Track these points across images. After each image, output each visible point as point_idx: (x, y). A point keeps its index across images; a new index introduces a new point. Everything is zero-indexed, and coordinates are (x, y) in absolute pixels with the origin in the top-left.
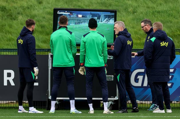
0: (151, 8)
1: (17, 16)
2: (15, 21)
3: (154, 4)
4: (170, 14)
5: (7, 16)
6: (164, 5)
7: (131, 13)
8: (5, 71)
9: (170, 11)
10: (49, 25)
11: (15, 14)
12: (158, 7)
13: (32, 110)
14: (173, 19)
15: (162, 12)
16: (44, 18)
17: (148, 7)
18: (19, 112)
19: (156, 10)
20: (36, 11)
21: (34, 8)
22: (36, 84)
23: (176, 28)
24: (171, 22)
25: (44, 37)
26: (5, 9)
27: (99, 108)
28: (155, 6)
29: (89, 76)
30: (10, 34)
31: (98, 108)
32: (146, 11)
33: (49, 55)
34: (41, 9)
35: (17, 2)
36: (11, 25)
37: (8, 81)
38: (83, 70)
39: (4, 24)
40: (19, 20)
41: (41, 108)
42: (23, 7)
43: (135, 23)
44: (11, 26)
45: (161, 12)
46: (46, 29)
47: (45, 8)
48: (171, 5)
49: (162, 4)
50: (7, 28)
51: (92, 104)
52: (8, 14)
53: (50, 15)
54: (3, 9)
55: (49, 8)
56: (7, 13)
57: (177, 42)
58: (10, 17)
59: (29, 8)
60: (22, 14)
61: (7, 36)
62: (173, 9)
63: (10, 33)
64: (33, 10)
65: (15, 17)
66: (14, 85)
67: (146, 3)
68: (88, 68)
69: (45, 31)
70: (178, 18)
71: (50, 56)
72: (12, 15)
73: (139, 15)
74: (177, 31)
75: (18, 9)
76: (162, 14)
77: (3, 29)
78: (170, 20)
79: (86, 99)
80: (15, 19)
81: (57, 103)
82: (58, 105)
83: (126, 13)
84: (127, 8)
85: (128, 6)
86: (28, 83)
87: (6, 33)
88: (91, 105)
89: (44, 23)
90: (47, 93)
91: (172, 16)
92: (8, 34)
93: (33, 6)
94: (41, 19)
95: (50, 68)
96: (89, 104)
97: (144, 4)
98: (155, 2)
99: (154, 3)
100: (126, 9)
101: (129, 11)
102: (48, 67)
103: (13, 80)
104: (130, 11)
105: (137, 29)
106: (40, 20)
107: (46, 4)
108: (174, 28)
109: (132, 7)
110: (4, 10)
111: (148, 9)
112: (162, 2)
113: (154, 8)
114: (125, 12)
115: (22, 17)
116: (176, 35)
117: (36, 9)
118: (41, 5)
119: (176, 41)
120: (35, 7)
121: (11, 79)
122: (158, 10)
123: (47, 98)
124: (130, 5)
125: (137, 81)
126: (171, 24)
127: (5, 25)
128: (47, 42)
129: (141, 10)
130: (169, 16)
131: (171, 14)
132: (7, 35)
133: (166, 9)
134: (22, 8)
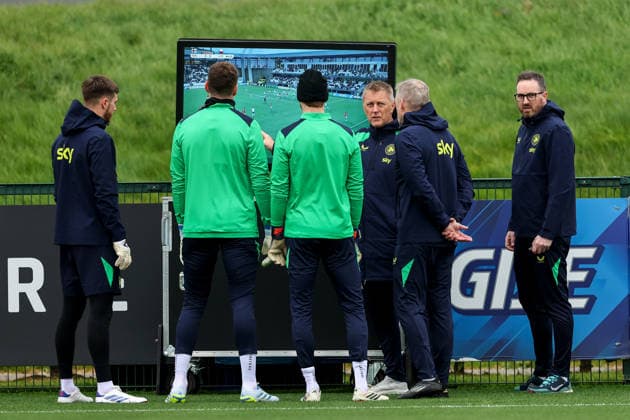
0: (517, 53)
1: (53, 87)
2: (48, 102)
3: (528, 40)
4: (582, 75)
5: (18, 87)
6: (560, 43)
7: (446, 74)
8: (10, 260)
9: (581, 62)
10: (164, 116)
11: (45, 79)
12: (540, 51)
13: (109, 391)
14: (593, 92)
15: (554, 67)
16: (145, 91)
17: (507, 53)
18: (61, 399)
19: (534, 60)
20: (119, 69)
21: (112, 59)
22: (120, 306)
23: (604, 120)
24: (586, 100)
25: (147, 157)
26: (12, 62)
27: (339, 387)
28: (529, 46)
29: (301, 270)
30: (27, 149)
31: (335, 387)
32: (500, 63)
33: (164, 202)
34: (135, 62)
35: (51, 38)
36: (33, 118)
37: (23, 297)
38: (282, 250)
39: (8, 115)
40: (59, 101)
41: (139, 389)
42: (74, 57)
43: (463, 106)
44: (30, 121)
45: (549, 67)
46: (155, 128)
47: (150, 58)
48: (585, 45)
49: (555, 39)
50: (19, 127)
51: (312, 368)
52: (22, 80)
53: (166, 82)
54: (4, 64)
55: (164, 57)
56: (16, 75)
57: (606, 169)
58: (28, 91)
59: (93, 59)
60: (68, 80)
61: (17, 155)
62: (593, 57)
63: (29, 144)
64: (109, 68)
65: (47, 88)
66: (44, 310)
67: (498, 38)
68: (298, 240)
69: (150, 134)
70: (610, 86)
71: (165, 208)
72: (35, 83)
73: (476, 76)
74: (606, 132)
75: (53, 63)
76: (555, 76)
77: (5, 133)
78: (583, 92)
79: (293, 353)
80: (44, 99)
81: (193, 369)
82: (195, 376)
83: (430, 73)
84: (433, 57)
85: (437, 48)
86: (90, 296)
87: (14, 146)
88: (309, 373)
89: (146, 109)
90: (159, 335)
91: (588, 79)
92: (20, 148)
93: (108, 54)
94: (135, 94)
95: (167, 248)
96: (303, 370)
97: (490, 43)
98: (530, 35)
99: (524, 37)
100: (429, 59)
101: (440, 63)
102: (159, 245)
103: (39, 292)
104: (445, 65)
105: (467, 128)
106: (133, 100)
107: (152, 45)
108: (597, 121)
109: (451, 52)
110: (6, 67)
111: (506, 58)
112: (554, 34)
113: (528, 54)
114: (428, 68)
115: (71, 89)
116: (605, 146)
117: (119, 63)
118: (136, 47)
119: (604, 164)
120: (113, 55)
121: (32, 290)
122: (540, 61)
123: (159, 355)
124: (442, 44)
125: (469, 291)
126: (587, 108)
127: (12, 118)
128: (157, 173)
129: (482, 63)
130: (578, 80)
131: (585, 74)
132: (17, 151)
133: (569, 56)
134: (68, 62)
